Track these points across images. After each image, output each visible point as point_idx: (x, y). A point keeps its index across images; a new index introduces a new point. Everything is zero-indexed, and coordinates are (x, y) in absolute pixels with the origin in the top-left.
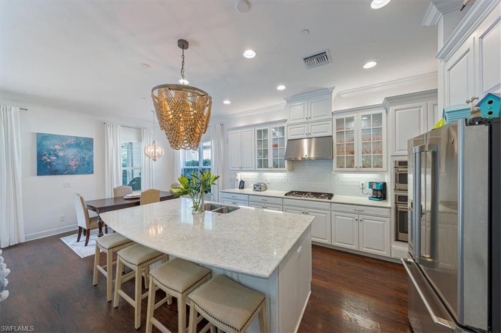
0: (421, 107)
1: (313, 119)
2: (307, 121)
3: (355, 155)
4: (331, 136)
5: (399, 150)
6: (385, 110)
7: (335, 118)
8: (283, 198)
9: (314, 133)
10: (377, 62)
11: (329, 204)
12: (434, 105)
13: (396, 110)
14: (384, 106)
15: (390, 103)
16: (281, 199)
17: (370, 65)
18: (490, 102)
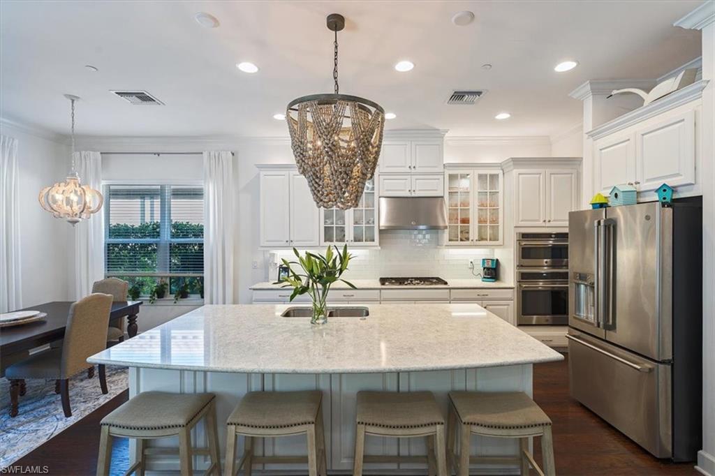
0: (540, 174)
1: (418, 170)
2: (409, 170)
3: (471, 224)
4: (442, 197)
5: (522, 221)
6: (501, 171)
7: (448, 172)
8: (380, 289)
9: (420, 190)
10: (510, 114)
11: (448, 291)
12: (551, 174)
13: (519, 174)
14: (501, 166)
15: (514, 164)
16: (378, 291)
17: (503, 116)
18: (665, 190)
